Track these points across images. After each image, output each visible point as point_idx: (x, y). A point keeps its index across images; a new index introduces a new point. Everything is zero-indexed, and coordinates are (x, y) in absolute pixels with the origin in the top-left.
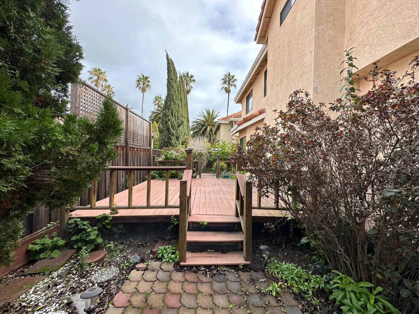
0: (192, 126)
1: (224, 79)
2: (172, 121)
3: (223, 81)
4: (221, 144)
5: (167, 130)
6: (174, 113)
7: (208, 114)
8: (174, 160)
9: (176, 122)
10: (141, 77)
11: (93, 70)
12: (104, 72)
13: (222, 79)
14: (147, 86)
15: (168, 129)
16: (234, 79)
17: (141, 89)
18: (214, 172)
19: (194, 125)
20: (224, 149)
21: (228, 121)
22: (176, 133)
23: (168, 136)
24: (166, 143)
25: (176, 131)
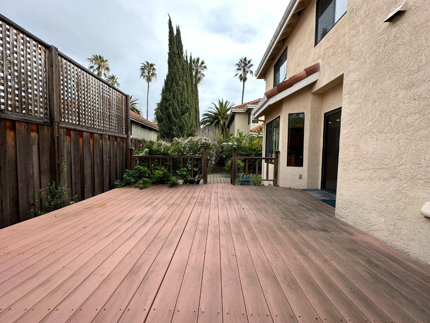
0: (203, 119)
1: (239, 65)
2: (174, 107)
3: (237, 67)
4: (236, 135)
5: (167, 118)
6: (176, 96)
8: (163, 155)
9: (179, 108)
10: (146, 64)
11: (93, 57)
12: (106, 61)
13: (237, 64)
14: (153, 74)
15: (169, 118)
16: (250, 64)
17: (146, 78)
18: (228, 172)
19: (205, 118)
20: (240, 143)
21: (245, 109)
22: (179, 122)
23: (169, 126)
24: (166, 135)
25: (178, 119)
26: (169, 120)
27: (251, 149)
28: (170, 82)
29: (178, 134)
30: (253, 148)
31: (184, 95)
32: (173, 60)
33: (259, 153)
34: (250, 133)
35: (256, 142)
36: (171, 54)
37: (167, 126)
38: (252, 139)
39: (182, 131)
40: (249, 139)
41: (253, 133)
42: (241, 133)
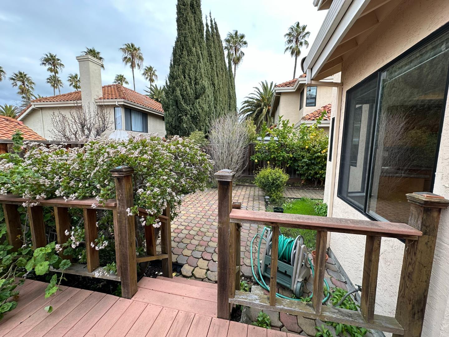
1: (289, 35)
2: (183, 87)
3: (287, 38)
5: (175, 104)
6: (187, 71)
7: (265, 88)
9: (191, 88)
13: (286, 35)
15: (177, 104)
16: (306, 31)
20: (284, 138)
21: (295, 87)
22: (191, 109)
23: (177, 115)
24: (173, 128)
25: (191, 105)
26: (178, 107)
27: (302, 149)
28: (179, 50)
29: (190, 127)
30: (307, 147)
31: (200, 68)
32: (183, 14)
33: (316, 155)
34: (302, 122)
35: (311, 137)
36: (180, 7)
37: (175, 116)
38: (305, 131)
39: (197, 122)
40: (300, 131)
41: (306, 122)
42: (286, 122)
